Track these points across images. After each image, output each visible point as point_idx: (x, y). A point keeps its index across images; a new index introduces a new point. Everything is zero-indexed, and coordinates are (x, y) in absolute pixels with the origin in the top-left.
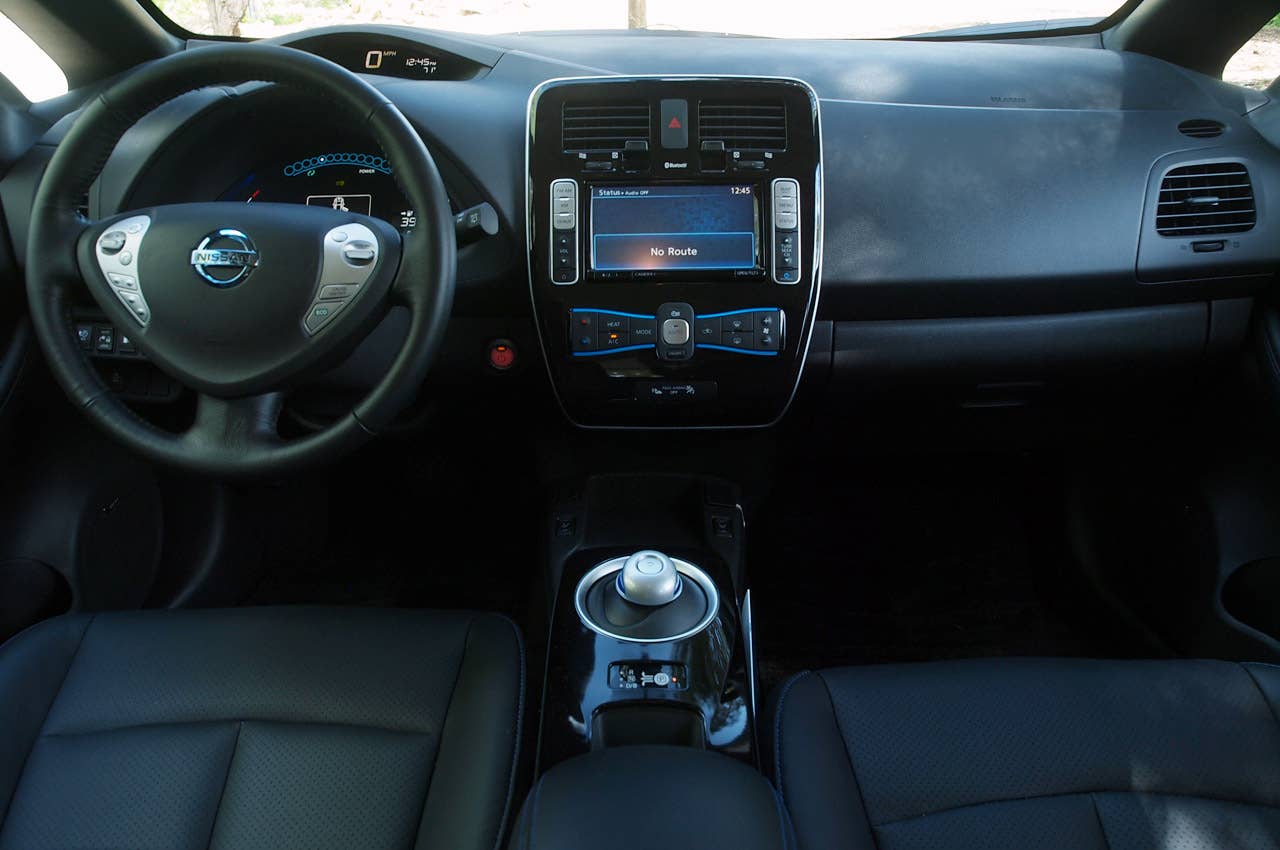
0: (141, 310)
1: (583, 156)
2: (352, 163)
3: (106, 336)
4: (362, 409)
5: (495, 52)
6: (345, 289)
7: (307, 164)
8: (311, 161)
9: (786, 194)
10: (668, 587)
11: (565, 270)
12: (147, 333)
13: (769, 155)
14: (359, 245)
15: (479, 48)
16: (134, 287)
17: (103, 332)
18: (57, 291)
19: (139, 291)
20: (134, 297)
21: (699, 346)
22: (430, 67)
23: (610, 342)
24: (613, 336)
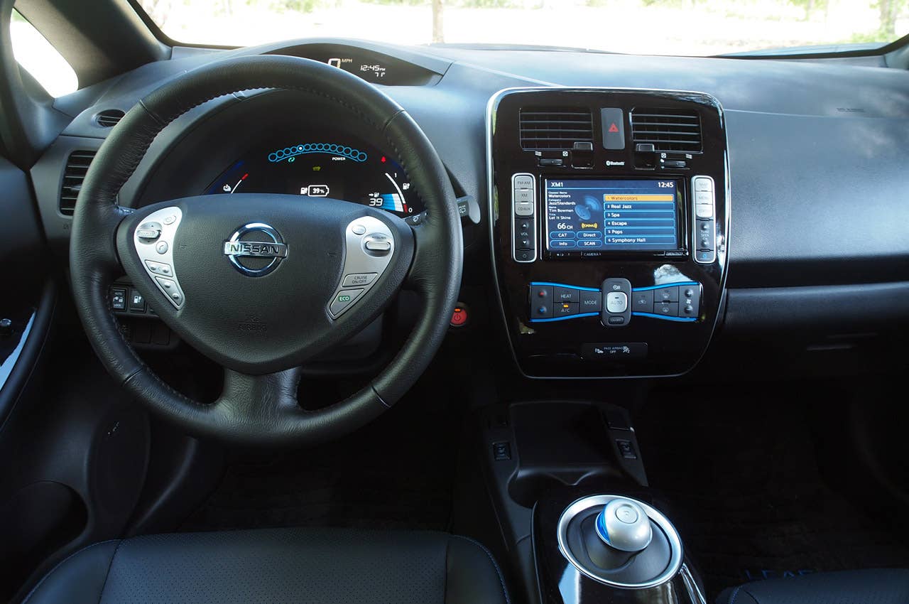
0: (176, 294)
1: (539, 154)
2: (326, 151)
3: (119, 296)
4: (382, 385)
5: (442, 62)
6: (366, 277)
7: (287, 152)
8: (290, 149)
9: (703, 187)
10: (641, 533)
11: (524, 250)
12: (181, 316)
13: (690, 157)
14: (378, 237)
15: (431, 59)
16: (170, 274)
17: (116, 293)
18: (97, 276)
19: (175, 278)
20: (171, 285)
21: (635, 314)
22: (380, 72)
23: (563, 311)
24: (565, 306)
